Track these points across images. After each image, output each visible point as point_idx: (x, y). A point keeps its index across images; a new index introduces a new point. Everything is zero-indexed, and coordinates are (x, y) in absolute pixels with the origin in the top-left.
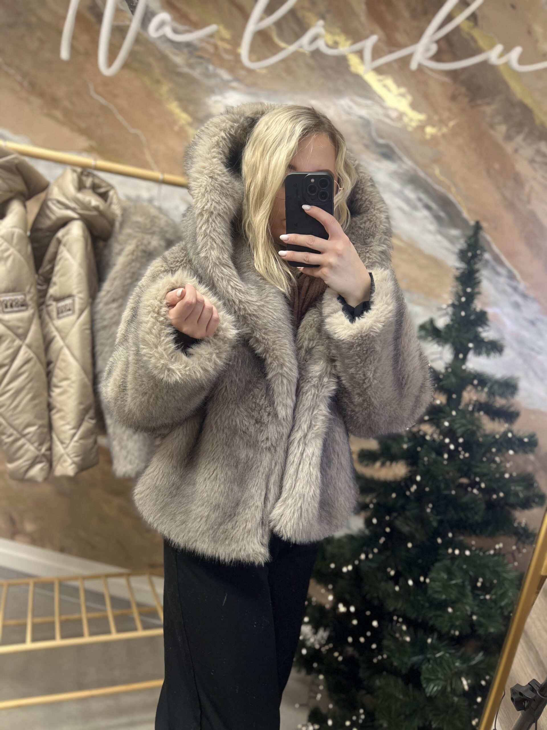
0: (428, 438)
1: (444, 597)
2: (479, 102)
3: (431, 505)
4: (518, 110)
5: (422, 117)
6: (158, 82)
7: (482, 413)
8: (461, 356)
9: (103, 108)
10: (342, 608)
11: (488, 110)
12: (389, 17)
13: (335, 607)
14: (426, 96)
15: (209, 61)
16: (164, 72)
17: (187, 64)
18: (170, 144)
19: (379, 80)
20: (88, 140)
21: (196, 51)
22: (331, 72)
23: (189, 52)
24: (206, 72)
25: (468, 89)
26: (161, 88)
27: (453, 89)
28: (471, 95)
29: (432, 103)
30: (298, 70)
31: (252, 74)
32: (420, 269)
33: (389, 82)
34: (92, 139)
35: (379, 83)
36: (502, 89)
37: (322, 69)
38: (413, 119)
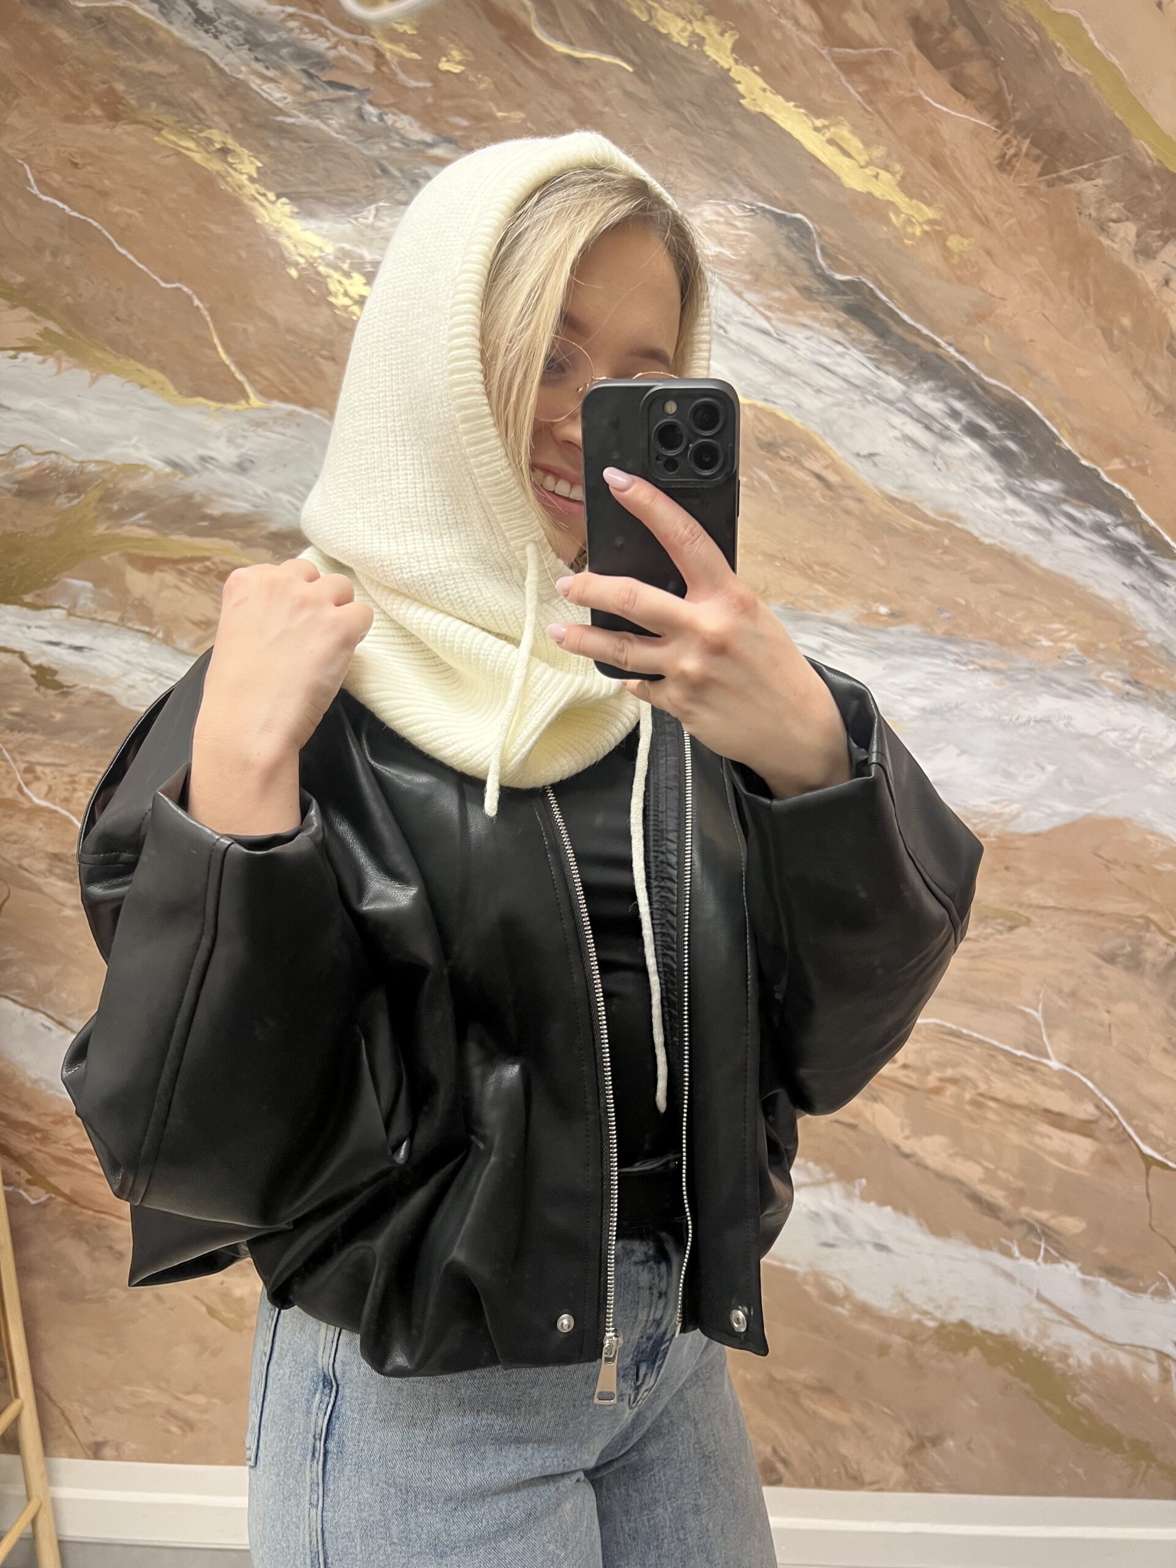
5: (932, 213)
14: (936, 163)
15: (363, 94)
16: (239, 125)
17: (306, 105)
18: (279, 315)
19: (817, 129)
20: (36, 321)
21: (323, 68)
22: (695, 113)
23: (305, 71)
24: (360, 124)
25: (1034, 143)
26: (235, 169)
27: (1000, 143)
28: (1046, 157)
29: (953, 178)
30: (607, 109)
31: (485, 125)
32: (976, 582)
33: (844, 132)
34: (48, 316)
35: (820, 136)
36: (1115, 140)
37: (669, 105)
38: (914, 220)
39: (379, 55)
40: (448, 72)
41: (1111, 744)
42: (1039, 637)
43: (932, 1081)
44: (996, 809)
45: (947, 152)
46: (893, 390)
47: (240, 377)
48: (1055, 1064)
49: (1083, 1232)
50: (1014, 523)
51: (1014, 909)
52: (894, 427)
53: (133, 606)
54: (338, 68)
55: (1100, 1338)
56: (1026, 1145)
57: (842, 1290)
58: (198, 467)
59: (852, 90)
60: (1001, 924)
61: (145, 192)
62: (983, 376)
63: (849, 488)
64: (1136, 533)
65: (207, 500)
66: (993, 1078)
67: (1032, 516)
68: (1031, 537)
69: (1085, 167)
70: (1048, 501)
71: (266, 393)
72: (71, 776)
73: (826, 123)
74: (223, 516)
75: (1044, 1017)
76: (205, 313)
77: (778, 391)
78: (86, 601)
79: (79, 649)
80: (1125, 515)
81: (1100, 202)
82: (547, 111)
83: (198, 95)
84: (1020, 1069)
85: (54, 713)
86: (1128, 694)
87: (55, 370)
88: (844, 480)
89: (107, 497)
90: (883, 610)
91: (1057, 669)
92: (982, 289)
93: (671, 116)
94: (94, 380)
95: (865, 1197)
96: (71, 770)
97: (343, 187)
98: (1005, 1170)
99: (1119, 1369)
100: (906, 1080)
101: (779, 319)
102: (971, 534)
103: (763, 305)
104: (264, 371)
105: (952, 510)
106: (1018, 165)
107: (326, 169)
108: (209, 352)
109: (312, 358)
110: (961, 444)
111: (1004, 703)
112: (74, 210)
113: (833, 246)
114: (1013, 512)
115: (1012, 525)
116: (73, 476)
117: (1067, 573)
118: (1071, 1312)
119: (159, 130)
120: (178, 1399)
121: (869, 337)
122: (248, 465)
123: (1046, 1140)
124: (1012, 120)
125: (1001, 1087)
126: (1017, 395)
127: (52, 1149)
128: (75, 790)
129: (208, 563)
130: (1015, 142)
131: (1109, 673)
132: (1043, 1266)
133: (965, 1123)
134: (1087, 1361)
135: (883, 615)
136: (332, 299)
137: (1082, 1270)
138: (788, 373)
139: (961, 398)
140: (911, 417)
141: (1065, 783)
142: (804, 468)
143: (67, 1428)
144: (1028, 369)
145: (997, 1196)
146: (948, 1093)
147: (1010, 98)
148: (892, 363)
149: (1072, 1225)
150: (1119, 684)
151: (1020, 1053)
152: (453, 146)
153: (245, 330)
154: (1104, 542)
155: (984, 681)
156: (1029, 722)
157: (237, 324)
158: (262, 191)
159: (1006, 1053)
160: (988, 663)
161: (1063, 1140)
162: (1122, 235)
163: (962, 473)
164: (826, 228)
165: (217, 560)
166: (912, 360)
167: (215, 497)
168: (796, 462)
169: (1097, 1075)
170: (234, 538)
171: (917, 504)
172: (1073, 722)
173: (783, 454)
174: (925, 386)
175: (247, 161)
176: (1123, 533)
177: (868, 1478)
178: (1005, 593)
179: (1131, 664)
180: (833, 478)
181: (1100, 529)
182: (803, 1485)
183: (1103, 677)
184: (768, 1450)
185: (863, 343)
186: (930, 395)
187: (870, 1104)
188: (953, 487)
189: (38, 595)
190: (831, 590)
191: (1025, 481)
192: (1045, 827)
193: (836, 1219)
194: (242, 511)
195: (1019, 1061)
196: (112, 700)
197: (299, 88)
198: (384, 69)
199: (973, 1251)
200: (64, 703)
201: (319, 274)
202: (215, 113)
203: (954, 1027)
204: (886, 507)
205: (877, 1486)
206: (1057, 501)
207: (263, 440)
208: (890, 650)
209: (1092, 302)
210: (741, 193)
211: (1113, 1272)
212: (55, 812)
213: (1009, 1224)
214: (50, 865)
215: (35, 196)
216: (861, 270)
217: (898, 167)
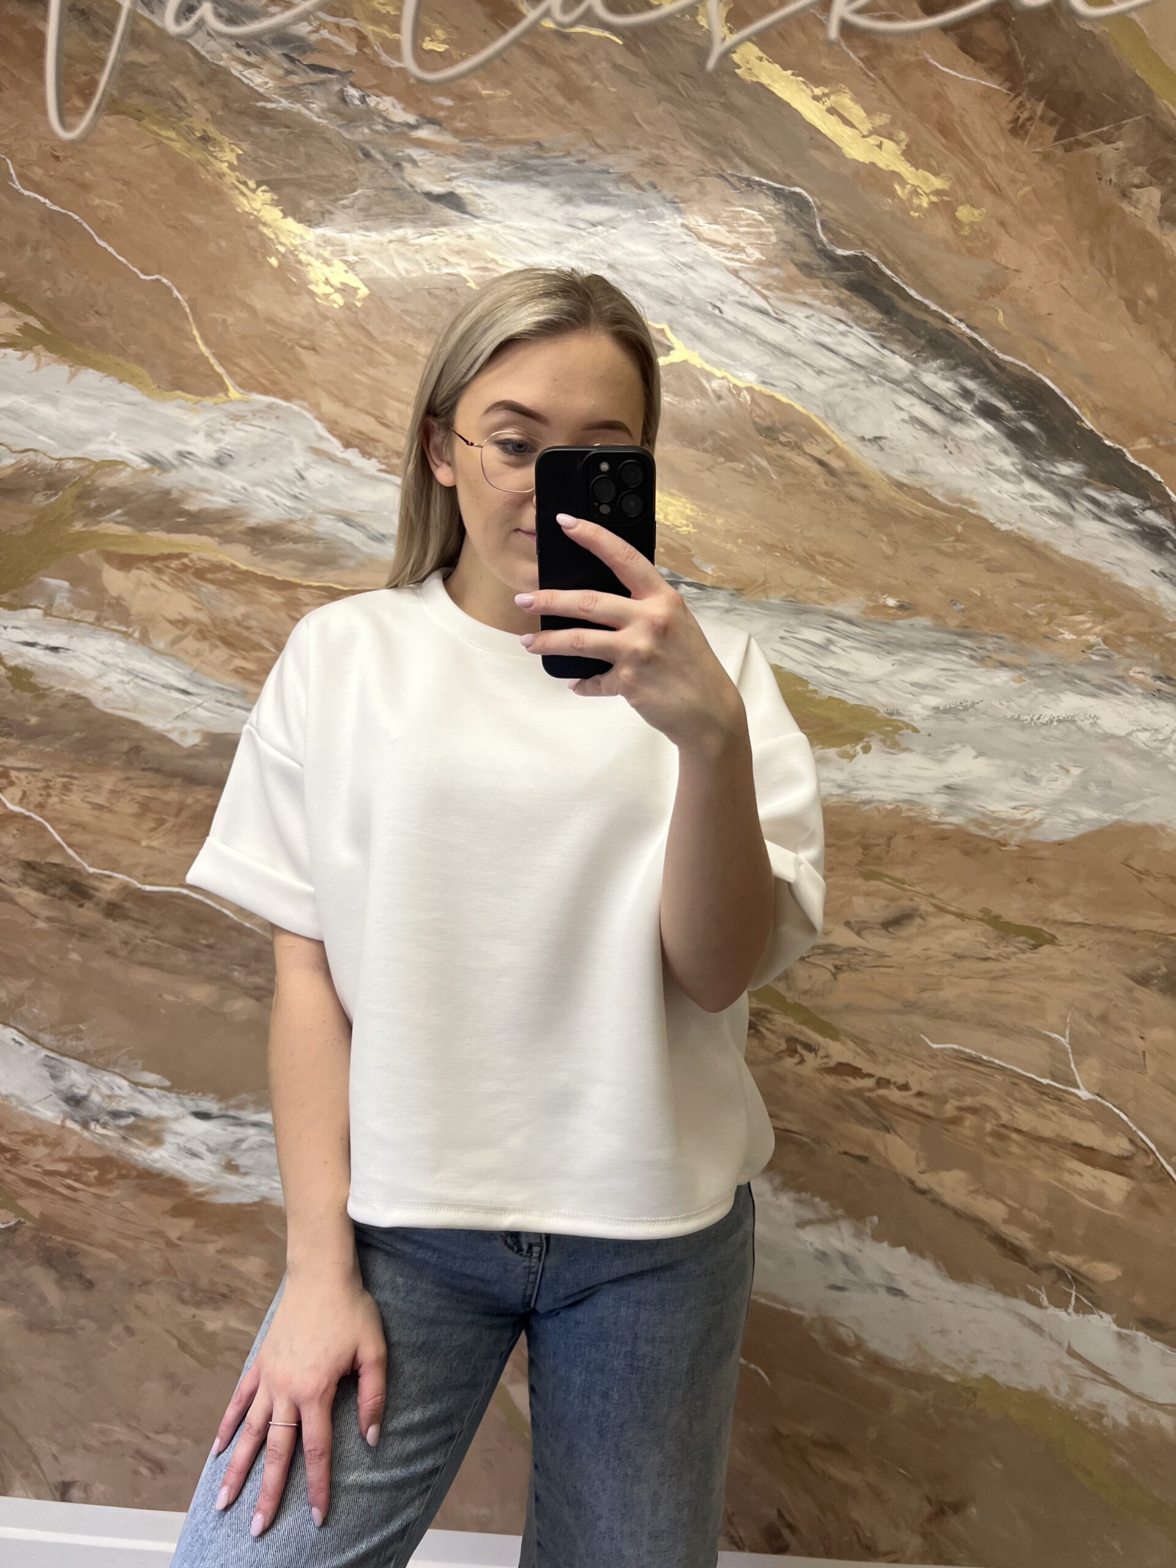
2: (1083, 135)
5: (939, 183)
6: (206, 140)
14: (945, 130)
15: (345, 77)
16: (219, 113)
17: (286, 89)
18: (259, 304)
19: (816, 98)
20: (16, 316)
21: (305, 52)
22: (688, 84)
23: (286, 55)
24: (341, 107)
25: (1050, 105)
26: (216, 158)
27: (1013, 106)
28: (1062, 120)
29: (963, 145)
30: (596, 84)
31: (470, 104)
32: (992, 571)
33: (846, 101)
34: (29, 311)
35: (820, 105)
36: (1136, 100)
37: (660, 77)
38: (920, 191)
39: (362, 39)
40: (432, 51)
41: (1142, 745)
42: (1061, 630)
43: (950, 1110)
44: (1018, 815)
45: (955, 118)
46: (899, 370)
47: (219, 369)
48: (1084, 1094)
49: (1119, 1278)
50: (1033, 508)
51: (1037, 925)
52: (901, 409)
53: (110, 605)
54: (320, 51)
55: (1139, 1397)
56: (1054, 1183)
57: (853, 1339)
58: (175, 462)
59: (852, 55)
60: (1024, 942)
61: (126, 183)
62: (996, 352)
63: (853, 473)
64: (1166, 517)
65: (185, 495)
66: (1016, 1108)
67: (1051, 500)
68: (1050, 522)
69: (1105, 129)
70: (1069, 485)
71: (245, 386)
72: (46, 781)
73: (826, 91)
74: (201, 511)
75: (1070, 1044)
76: (185, 304)
77: (776, 374)
78: (62, 600)
79: (55, 649)
80: (1153, 498)
81: (1122, 169)
82: (535, 89)
83: (179, 83)
84: (1045, 1097)
85: (29, 717)
86: (1159, 690)
87: (34, 365)
88: (848, 465)
89: (86, 493)
90: (891, 602)
91: (1082, 664)
92: (994, 261)
93: (662, 88)
94: (73, 375)
95: (877, 1237)
96: (45, 774)
97: (324, 172)
98: (1030, 1210)
99: (1159, 1430)
100: (921, 1109)
101: (778, 298)
102: (986, 520)
103: (759, 284)
104: (246, 363)
105: (965, 495)
106: (1032, 129)
107: (308, 155)
108: (188, 344)
109: (292, 348)
110: (974, 426)
111: (1024, 702)
112: (54, 203)
113: (833, 219)
114: (1031, 496)
115: (1030, 510)
116: (51, 474)
117: (1089, 560)
118: (1105, 1369)
119: (139, 120)
120: (148, 1438)
121: (874, 314)
122: (226, 459)
123: (1076, 1178)
124: (1024, 82)
125: (1025, 1119)
126: (1034, 372)
127: (23, 1171)
128: (49, 795)
129: (185, 560)
130: (1028, 105)
131: (1139, 669)
132: (1074, 1316)
133: (988, 1158)
134: (1124, 1421)
135: (892, 608)
136: (312, 287)
137: (1118, 1322)
138: (788, 354)
139: (973, 377)
140: (920, 398)
141: (1092, 787)
142: (805, 453)
143: (34, 1466)
144: (1045, 343)
145: (1021, 1237)
146: (967, 1123)
147: (1022, 59)
148: (898, 341)
149: (1106, 1272)
150: (1150, 680)
151: (1045, 1081)
152: (437, 128)
153: (224, 321)
154: (1131, 527)
155: (1002, 677)
156: (1052, 722)
157: (217, 315)
158: (243, 178)
159: (1030, 1081)
160: (1005, 657)
161: (1095, 1177)
162: (1145, 200)
163: (974, 455)
164: (826, 202)
165: (194, 556)
166: (919, 337)
167: (193, 493)
168: (797, 447)
169: (1131, 1106)
170: (211, 534)
171: (927, 489)
172: (1098, 722)
173: (782, 439)
174: (935, 364)
175: (227, 149)
176: (1152, 517)
177: (883, 1547)
178: (1023, 583)
179: (1162, 658)
180: (836, 463)
181: (1126, 513)
182: (811, 1555)
183: (1131, 673)
184: (774, 1513)
185: (867, 322)
186: (940, 374)
187: (881, 1134)
188: (966, 471)
189: (15, 595)
190: (833, 582)
191: (1044, 463)
192: (1071, 834)
193: (846, 1259)
194: (219, 506)
195: (1046, 1091)
196: (87, 703)
197: (280, 72)
198: (367, 50)
199: (997, 1299)
200: (41, 704)
201: (300, 262)
202: (197, 101)
203: (974, 1053)
204: (893, 493)
205: (892, 1557)
206: (1078, 484)
207: (242, 434)
208: (900, 645)
209: (1114, 272)
210: (736, 167)
211: (1152, 1325)
212: (29, 818)
213: (1036, 1269)
214: (24, 874)
215: (17, 191)
216: (864, 244)
217: (902, 135)
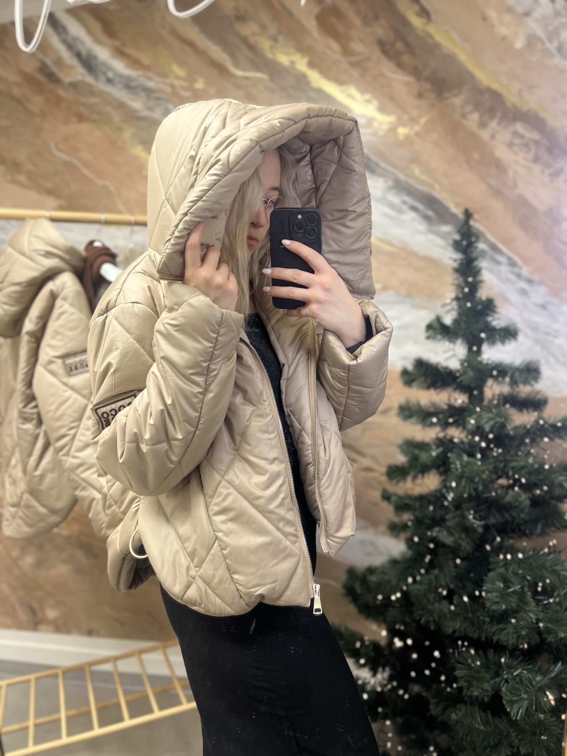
0: (456, 440)
1: (504, 607)
2: (446, 95)
3: (472, 512)
4: (487, 96)
5: (392, 119)
6: (119, 129)
7: (508, 406)
8: (475, 348)
9: (68, 165)
10: (398, 643)
11: (457, 101)
12: (341, 29)
13: (391, 643)
14: (392, 98)
15: (168, 101)
19: (342, 91)
21: (153, 93)
25: (433, 85)
27: (418, 86)
28: (437, 90)
29: (399, 103)
30: (258, 95)
33: (353, 91)
34: (61, 198)
35: (343, 94)
38: (382, 123)
40: (199, 88)
45: (396, 93)
54: (158, 92)
59: (355, 73)
73: (346, 88)
81: (463, 107)
106: (426, 95)
124: (422, 76)
130: (424, 85)
147: (421, 67)
162: (473, 119)
193: (371, 543)
197: (144, 101)
198: (175, 91)
202: (116, 115)
217: (376, 102)
